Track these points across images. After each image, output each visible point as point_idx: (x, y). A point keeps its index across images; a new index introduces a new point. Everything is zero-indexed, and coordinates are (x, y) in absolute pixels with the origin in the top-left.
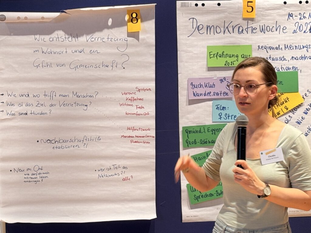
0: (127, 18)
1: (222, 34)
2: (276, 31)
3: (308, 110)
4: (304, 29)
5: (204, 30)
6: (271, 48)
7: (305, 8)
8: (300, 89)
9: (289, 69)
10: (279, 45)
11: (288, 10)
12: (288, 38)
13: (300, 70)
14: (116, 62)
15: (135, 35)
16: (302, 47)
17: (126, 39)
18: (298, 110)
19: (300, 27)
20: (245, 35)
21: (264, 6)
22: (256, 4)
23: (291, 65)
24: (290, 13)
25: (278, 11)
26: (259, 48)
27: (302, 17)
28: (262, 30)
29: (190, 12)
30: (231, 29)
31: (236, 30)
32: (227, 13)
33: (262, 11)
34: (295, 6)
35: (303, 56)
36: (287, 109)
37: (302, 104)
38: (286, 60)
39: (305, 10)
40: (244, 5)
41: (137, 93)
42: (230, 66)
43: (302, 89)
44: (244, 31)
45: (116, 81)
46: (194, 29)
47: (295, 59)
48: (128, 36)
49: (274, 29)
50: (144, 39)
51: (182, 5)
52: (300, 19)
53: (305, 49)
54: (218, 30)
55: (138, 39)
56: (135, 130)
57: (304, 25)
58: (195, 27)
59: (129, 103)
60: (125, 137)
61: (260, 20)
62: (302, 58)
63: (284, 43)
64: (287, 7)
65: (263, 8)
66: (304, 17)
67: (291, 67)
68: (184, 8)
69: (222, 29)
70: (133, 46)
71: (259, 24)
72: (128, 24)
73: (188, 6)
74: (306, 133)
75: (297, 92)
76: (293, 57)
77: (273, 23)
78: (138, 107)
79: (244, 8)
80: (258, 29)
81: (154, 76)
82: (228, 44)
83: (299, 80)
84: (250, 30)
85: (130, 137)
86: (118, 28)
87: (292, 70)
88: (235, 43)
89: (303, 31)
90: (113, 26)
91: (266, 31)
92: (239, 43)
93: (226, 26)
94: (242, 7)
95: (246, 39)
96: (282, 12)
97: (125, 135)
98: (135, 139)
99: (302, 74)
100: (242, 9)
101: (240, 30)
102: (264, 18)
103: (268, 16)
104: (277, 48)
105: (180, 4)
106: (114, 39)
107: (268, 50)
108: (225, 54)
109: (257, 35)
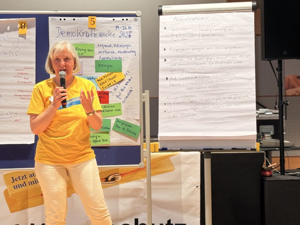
0: (19, 26)
1: (76, 37)
2: (109, 36)
3: (127, 83)
4: (126, 35)
5: (66, 34)
6: (106, 46)
7: (125, 23)
8: (123, 70)
9: (116, 58)
10: (111, 45)
11: (116, 24)
12: (116, 40)
13: (123, 59)
14: (12, 52)
15: (23, 36)
16: (124, 46)
17: (18, 38)
18: (122, 82)
19: (123, 34)
20: (90, 38)
21: (101, 21)
22: (96, 20)
23: (118, 56)
24: (117, 26)
25: (110, 24)
26: (99, 46)
27: (124, 29)
28: (100, 35)
29: (56, 23)
30: (81, 34)
31: (85, 34)
32: (79, 25)
33: (99, 24)
34: (120, 22)
35: (125, 51)
36: (115, 82)
37: (124, 79)
38: (115, 53)
39: (126, 24)
40: (89, 20)
41: (25, 70)
42: (81, 55)
43: (124, 71)
44: (90, 36)
45: (12, 63)
46: (60, 33)
47: (120, 53)
48: (19, 37)
49: (108, 35)
50: (29, 39)
51: (52, 19)
52: (123, 29)
53: (126, 47)
54: (74, 35)
55: (25, 38)
56: (23, 92)
57: (125, 33)
58: (60, 32)
59: (20, 75)
60: (17, 95)
61: (99, 30)
62: (124, 52)
63: (113, 43)
64: (115, 22)
65: (100, 22)
66: (126, 29)
67: (118, 57)
68: (53, 21)
69: (77, 34)
70: (22, 42)
71: (98, 32)
72: (19, 29)
73: (56, 20)
74: (127, 96)
75: (121, 72)
76: (119, 52)
77: (107, 32)
78: (25, 78)
79: (89, 22)
80: (98, 35)
81: (35, 60)
82: (80, 43)
83: (122, 65)
84: (93, 35)
85: (19, 95)
86: (13, 32)
87: (118, 59)
88: (84, 43)
89: (125, 36)
90: (11, 30)
91: (103, 36)
92: (86, 43)
93: (79, 32)
94: (88, 21)
95: (91, 40)
96: (112, 25)
97: (17, 94)
98: (23, 97)
99: (124, 61)
100: (88, 22)
101: (87, 35)
102: (101, 28)
103: (104, 27)
104: (109, 46)
105: (51, 18)
106: (10, 38)
107: (104, 47)
108: (78, 48)
109: (97, 38)
